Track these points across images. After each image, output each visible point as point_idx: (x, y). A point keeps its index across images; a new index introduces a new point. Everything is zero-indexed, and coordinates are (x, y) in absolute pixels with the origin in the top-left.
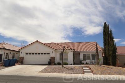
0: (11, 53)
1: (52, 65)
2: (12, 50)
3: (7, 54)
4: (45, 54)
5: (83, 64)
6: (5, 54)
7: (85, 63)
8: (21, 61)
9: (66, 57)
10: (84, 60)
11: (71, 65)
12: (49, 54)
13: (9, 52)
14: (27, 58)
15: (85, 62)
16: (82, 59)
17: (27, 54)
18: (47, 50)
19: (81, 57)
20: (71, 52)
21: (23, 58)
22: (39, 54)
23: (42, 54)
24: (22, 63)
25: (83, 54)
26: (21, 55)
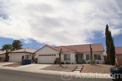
0: (30, 55)
1: (57, 64)
2: (31, 53)
3: (27, 56)
4: (53, 55)
5: (85, 63)
6: (26, 56)
7: (87, 62)
9: (69, 57)
10: (87, 59)
11: (73, 64)
12: (55, 55)
13: (28, 54)
14: (40, 59)
15: (87, 61)
16: (85, 59)
17: (40, 55)
18: (54, 52)
19: (85, 57)
20: (73, 53)
21: (37, 59)
22: (48, 55)
23: (50, 55)
24: (36, 62)
25: (86, 55)
26: (36, 57)
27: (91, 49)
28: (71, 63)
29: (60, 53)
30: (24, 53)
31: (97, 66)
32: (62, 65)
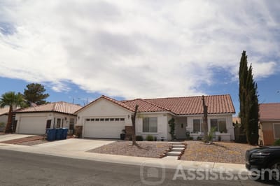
0: (66, 118)
1: (127, 140)
2: (67, 114)
3: (59, 120)
4: (117, 119)
5: (191, 139)
6: (56, 120)
7: (195, 137)
8: (78, 133)
9: (155, 126)
10: (195, 131)
11: (162, 140)
12: (123, 119)
13: (62, 117)
14: (89, 128)
15: (195, 135)
16: (192, 130)
17: (88, 120)
18: (120, 113)
19: (190, 126)
20: (165, 115)
21: (82, 127)
22: (107, 120)
23: (112, 120)
24: (79, 136)
25: (194, 120)
26: (79, 123)
27: (206, 108)
28: (159, 137)
29: (135, 114)
30: (52, 114)
31: (217, 145)
32: (138, 142)
